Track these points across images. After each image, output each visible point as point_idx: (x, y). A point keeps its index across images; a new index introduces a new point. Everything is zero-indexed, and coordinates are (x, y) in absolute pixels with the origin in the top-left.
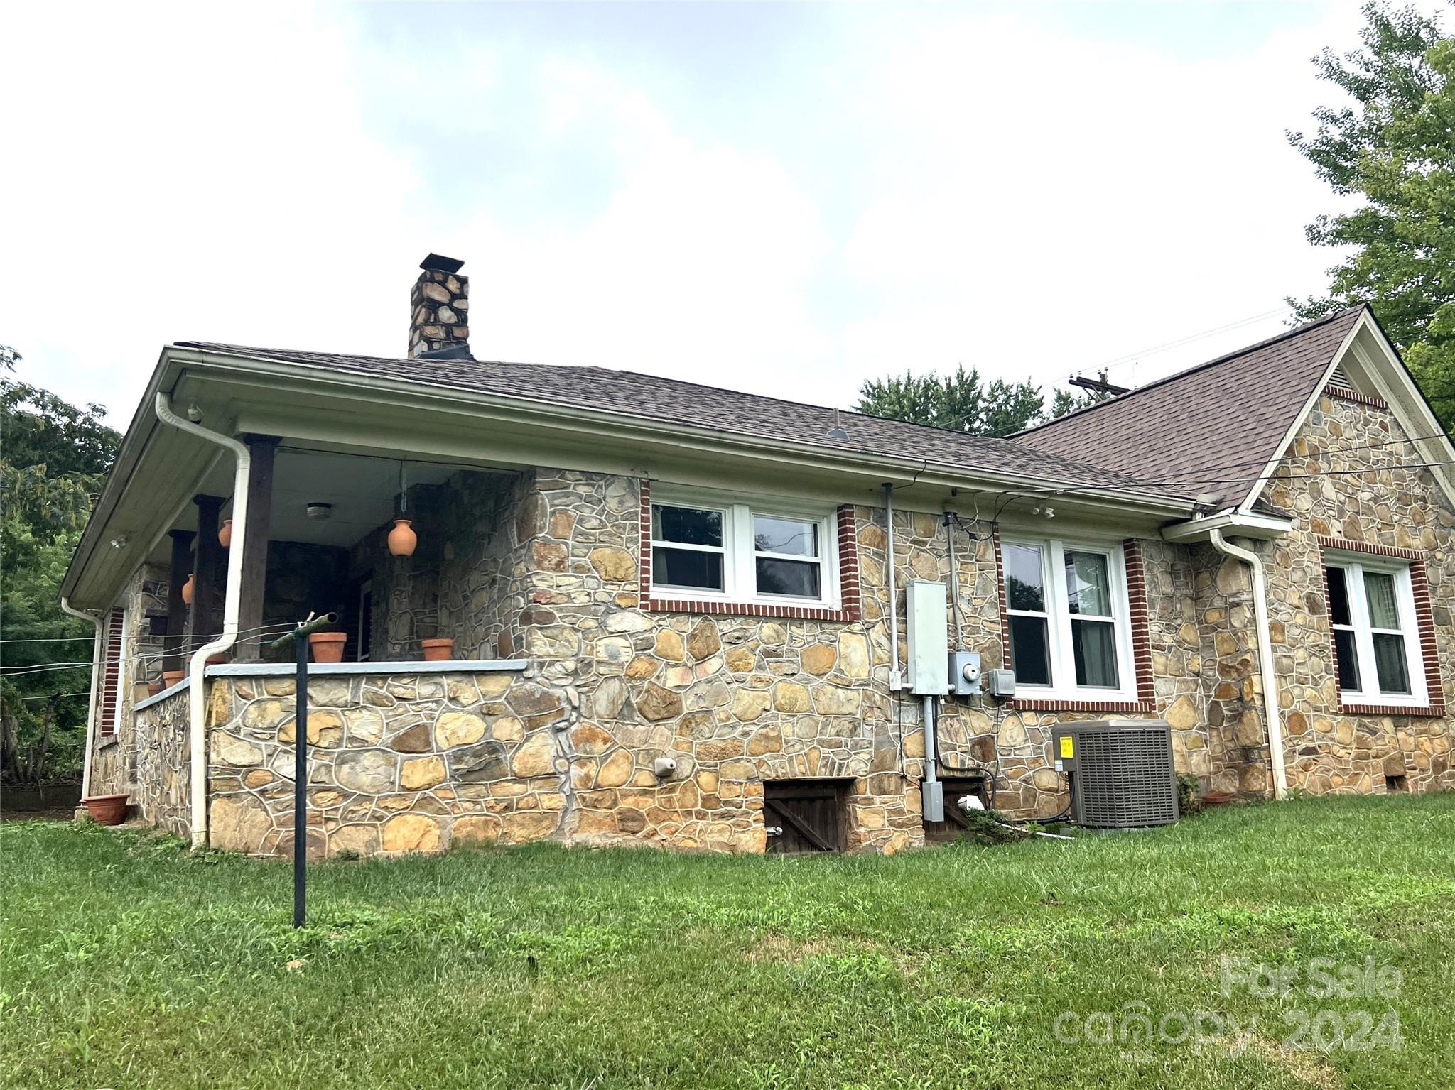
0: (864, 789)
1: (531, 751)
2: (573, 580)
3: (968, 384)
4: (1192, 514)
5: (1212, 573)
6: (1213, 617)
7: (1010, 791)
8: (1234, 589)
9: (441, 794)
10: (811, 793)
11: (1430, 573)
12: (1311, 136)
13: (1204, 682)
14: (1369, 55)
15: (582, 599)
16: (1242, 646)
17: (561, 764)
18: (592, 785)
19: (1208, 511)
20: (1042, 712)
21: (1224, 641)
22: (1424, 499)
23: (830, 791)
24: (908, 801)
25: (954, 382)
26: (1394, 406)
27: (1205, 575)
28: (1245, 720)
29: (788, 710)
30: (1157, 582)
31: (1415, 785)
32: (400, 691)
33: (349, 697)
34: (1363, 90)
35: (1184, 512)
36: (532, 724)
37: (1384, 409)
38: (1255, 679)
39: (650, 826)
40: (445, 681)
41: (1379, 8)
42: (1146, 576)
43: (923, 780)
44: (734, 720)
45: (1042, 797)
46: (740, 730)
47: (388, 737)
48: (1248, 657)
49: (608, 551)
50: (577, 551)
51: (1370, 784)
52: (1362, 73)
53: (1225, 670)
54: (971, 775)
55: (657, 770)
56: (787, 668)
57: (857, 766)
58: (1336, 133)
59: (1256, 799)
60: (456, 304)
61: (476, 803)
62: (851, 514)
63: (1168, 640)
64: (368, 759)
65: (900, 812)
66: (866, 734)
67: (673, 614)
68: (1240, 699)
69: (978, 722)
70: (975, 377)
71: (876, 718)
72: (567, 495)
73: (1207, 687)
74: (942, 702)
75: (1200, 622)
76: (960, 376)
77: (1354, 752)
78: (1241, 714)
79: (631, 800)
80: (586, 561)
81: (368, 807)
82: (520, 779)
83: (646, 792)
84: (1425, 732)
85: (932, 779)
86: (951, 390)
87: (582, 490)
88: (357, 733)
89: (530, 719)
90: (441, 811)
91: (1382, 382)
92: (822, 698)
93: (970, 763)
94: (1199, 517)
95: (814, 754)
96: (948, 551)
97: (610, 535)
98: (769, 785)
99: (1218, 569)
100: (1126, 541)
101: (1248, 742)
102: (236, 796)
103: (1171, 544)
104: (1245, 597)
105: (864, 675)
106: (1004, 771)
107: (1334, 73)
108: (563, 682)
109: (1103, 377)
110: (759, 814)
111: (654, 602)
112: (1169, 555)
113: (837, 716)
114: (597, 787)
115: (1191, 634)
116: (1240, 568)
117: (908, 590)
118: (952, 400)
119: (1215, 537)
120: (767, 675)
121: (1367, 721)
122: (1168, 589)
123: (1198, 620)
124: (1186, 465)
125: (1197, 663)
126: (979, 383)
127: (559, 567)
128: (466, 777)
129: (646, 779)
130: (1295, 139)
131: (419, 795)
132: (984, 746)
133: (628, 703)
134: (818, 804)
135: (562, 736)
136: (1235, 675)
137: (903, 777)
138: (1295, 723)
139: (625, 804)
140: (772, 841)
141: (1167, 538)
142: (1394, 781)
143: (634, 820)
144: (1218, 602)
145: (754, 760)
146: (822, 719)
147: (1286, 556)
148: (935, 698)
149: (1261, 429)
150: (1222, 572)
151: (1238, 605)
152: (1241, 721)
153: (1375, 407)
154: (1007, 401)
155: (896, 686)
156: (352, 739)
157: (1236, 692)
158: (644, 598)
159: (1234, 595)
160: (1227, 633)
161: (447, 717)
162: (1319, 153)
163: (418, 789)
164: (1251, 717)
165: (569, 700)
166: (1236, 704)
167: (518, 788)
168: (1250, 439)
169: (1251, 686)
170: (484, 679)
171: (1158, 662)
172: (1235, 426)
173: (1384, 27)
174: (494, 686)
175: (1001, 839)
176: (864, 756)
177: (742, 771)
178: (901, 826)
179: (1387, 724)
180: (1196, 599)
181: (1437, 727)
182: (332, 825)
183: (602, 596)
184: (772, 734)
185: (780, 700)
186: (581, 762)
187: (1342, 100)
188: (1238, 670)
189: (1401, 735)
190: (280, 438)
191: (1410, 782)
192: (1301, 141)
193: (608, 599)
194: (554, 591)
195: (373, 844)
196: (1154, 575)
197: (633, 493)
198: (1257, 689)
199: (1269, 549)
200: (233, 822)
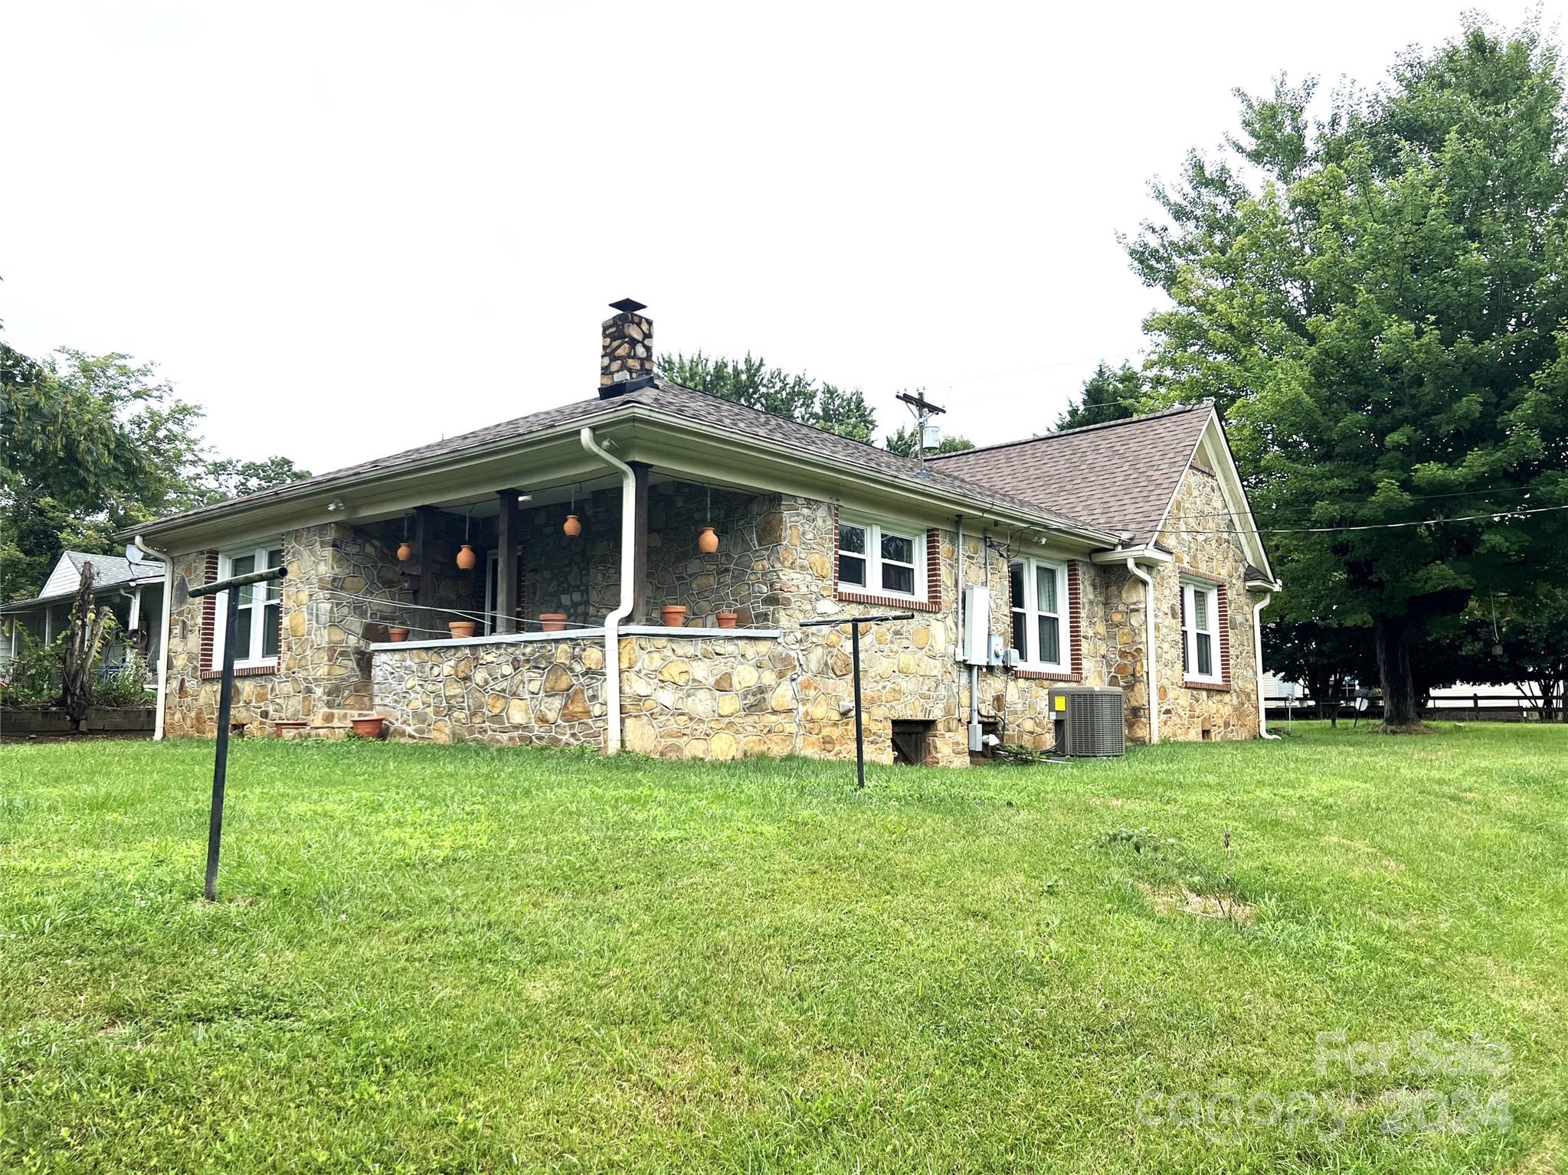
0: (940, 726)
1: (781, 693)
2: (798, 576)
3: (753, 370)
4: (1115, 546)
5: (1119, 587)
6: (1117, 618)
7: (1011, 732)
8: (1135, 600)
9: (738, 720)
10: (911, 730)
11: (1229, 592)
12: (1132, 239)
13: (1107, 662)
14: (1188, 188)
15: (804, 590)
16: (1137, 639)
17: (793, 705)
18: (809, 718)
19: (1126, 545)
20: (1028, 679)
21: (1124, 634)
22: (1229, 542)
23: (920, 729)
24: (961, 736)
25: (742, 366)
26: (1219, 476)
27: (1114, 588)
28: (1136, 689)
29: (904, 673)
30: (1087, 593)
31: (1215, 736)
32: (718, 649)
33: (692, 652)
34: (1180, 214)
35: (1111, 544)
36: (781, 675)
37: (1213, 477)
38: (1145, 662)
39: (837, 748)
40: (740, 643)
41: (1199, 154)
42: (1081, 587)
43: (969, 723)
44: (878, 678)
45: (1026, 737)
46: (881, 684)
47: (712, 680)
48: (1141, 646)
49: (817, 556)
50: (802, 556)
51: (1195, 735)
52: (1180, 201)
53: (1123, 654)
54: (991, 720)
55: (842, 710)
56: (905, 643)
57: (937, 714)
58: (1154, 242)
59: (1140, 743)
60: (646, 342)
61: (754, 727)
62: (938, 536)
63: (1090, 633)
64: (702, 694)
65: (958, 744)
66: (942, 691)
67: (850, 602)
68: (1133, 675)
69: (996, 684)
70: (761, 364)
71: (947, 679)
72: (798, 515)
73: (1109, 665)
74: (984, 670)
75: (1107, 621)
76: (748, 361)
77: (1188, 713)
78: (1133, 685)
79: (828, 729)
80: (806, 563)
81: (703, 727)
82: (774, 712)
83: (835, 724)
84: (1221, 701)
85: (975, 722)
86: (737, 373)
87: (805, 511)
88: (698, 677)
89: (781, 672)
90: (737, 732)
91: (1214, 456)
92: (922, 665)
93: (992, 713)
94: (1119, 548)
95: (917, 703)
96: (985, 564)
97: (818, 544)
98: (896, 723)
99: (1123, 585)
100: (1069, 561)
101: (1136, 704)
102: (639, 716)
103: (1095, 566)
104: (1143, 605)
105: (943, 650)
106: (1009, 718)
107: (1160, 195)
108: (793, 647)
109: (921, 394)
110: (889, 743)
111: (840, 594)
112: (1093, 572)
113: (929, 677)
114: (812, 721)
115: (1101, 628)
116: (1140, 585)
117: (968, 593)
118: (737, 382)
119: (1131, 564)
120: (895, 647)
121: (1195, 692)
122: (1091, 597)
123: (1107, 619)
124: (1096, 506)
125: (1103, 650)
126: (763, 370)
127: (792, 566)
128: (751, 709)
129: (836, 716)
130: (1121, 238)
131: (727, 720)
132: (999, 700)
133: (826, 664)
134: (914, 736)
135: (794, 683)
136: (1130, 658)
137: (960, 720)
138: (1163, 692)
139: (826, 732)
140: (896, 760)
141: (1094, 560)
142: (1206, 733)
143: (829, 743)
144: (1121, 607)
145: (888, 705)
146: (921, 679)
147: (1162, 578)
148: (980, 667)
149: (1153, 488)
150: (1126, 587)
151: (1137, 610)
152: (1133, 690)
153: (1209, 475)
154: (783, 389)
155: (960, 658)
156: (694, 680)
157: (1130, 670)
158: (836, 590)
159: (1135, 604)
160: (1127, 630)
161: (740, 668)
162: (1137, 252)
163: (727, 716)
164: (1140, 687)
165: (798, 660)
166: (1130, 678)
167: (774, 718)
168: (1145, 494)
169: (1142, 666)
170: (758, 642)
171: (1085, 647)
172: (1130, 481)
173: (1199, 167)
174: (763, 647)
175: (1026, 762)
176: (941, 706)
177: (881, 712)
178: (959, 753)
179: (1204, 693)
180: (1106, 604)
181: (1227, 698)
182: (685, 738)
183: (814, 588)
184: (897, 688)
185: (902, 665)
186: (804, 701)
187: (1162, 217)
188: (1133, 656)
189: (1210, 702)
190: (652, 466)
191: (1213, 734)
192: (1125, 241)
193: (816, 590)
194: (790, 583)
195: (707, 751)
196: (1085, 586)
197: (830, 515)
198: (1145, 669)
199: (1154, 573)
200: (639, 734)
